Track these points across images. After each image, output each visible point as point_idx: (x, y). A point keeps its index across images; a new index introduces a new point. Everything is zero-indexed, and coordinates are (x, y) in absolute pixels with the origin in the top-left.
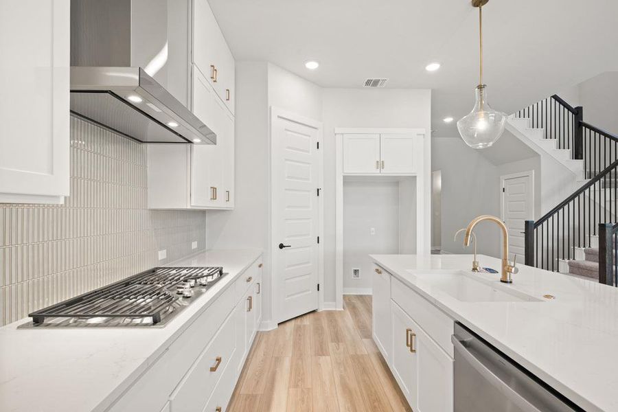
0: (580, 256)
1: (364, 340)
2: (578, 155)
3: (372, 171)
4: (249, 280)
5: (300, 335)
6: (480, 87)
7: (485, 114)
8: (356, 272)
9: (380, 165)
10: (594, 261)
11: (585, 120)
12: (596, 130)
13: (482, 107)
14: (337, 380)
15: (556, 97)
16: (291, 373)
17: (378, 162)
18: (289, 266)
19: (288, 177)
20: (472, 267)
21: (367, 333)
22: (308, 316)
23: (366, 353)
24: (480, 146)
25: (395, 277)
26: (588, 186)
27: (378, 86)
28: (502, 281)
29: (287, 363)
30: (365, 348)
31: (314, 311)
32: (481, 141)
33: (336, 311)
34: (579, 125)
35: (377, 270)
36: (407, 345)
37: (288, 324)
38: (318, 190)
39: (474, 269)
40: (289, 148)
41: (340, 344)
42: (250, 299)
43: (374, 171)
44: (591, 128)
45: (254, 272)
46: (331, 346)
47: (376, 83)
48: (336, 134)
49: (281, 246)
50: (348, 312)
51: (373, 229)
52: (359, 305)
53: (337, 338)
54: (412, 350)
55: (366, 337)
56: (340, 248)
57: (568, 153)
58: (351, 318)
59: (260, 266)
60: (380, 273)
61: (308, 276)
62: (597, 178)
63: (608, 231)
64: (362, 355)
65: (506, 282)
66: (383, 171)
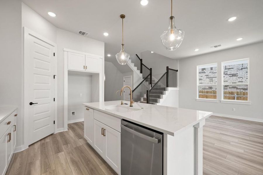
0: (142, 100)
1: (80, 140)
2: (141, 72)
3: (82, 69)
4: (9, 123)
5: (44, 147)
6: (123, 45)
7: (124, 53)
8: (73, 113)
9: (85, 67)
10: (145, 101)
11: (143, 63)
12: (145, 66)
13: (123, 52)
14: (69, 160)
15: (136, 55)
16: (41, 167)
17: (84, 66)
18: (36, 114)
19: (36, 67)
20: (121, 103)
21: (80, 137)
22: (48, 138)
23: (81, 144)
24: (123, 64)
25: (95, 110)
26: (143, 81)
27: (85, 35)
28: (130, 106)
29: (38, 163)
30: (81, 143)
31: (52, 134)
32: (123, 62)
33: (64, 132)
34: (142, 64)
35: (87, 109)
36: (102, 134)
37: (35, 144)
38: (54, 76)
39: (122, 104)
40: (36, 52)
41: (68, 145)
42: (10, 134)
43: (82, 70)
44: (144, 65)
45: (12, 119)
46: (64, 147)
47: (83, 34)
48: (64, 51)
49: (31, 104)
50: (70, 131)
51: (81, 94)
52: (75, 127)
53: (66, 142)
54: (104, 136)
55: (80, 139)
56: (66, 103)
57: (139, 71)
58: (72, 133)
59: (16, 115)
60: (88, 110)
61: (48, 118)
62: (145, 79)
63: (148, 92)
64: (80, 146)
65: (131, 106)
66: (86, 70)
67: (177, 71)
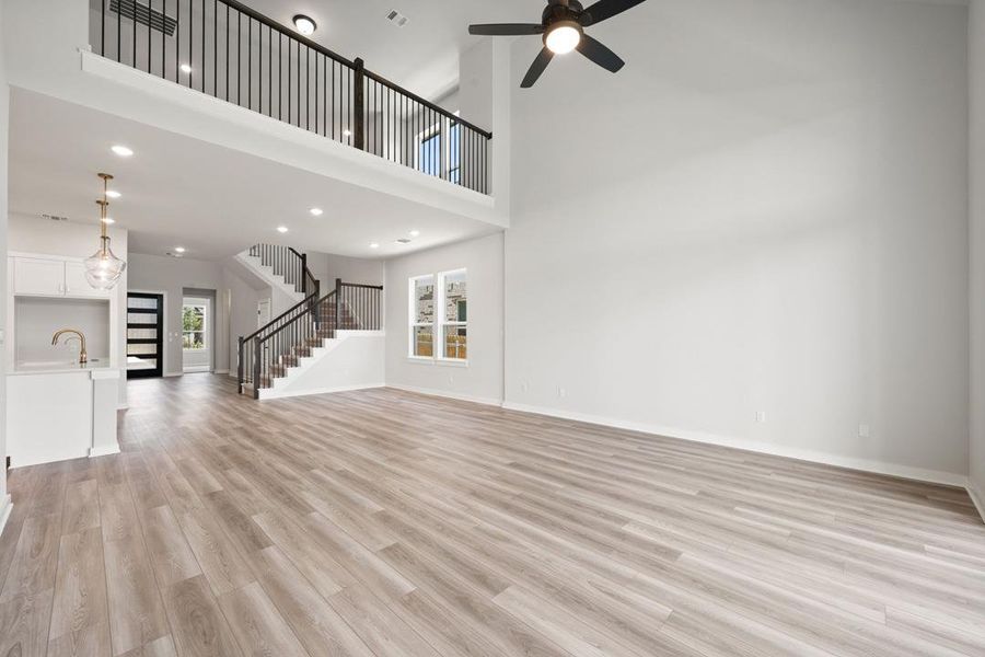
2: (304, 290)
48: (7, 257)
66: (68, 294)
67: (381, 288)
